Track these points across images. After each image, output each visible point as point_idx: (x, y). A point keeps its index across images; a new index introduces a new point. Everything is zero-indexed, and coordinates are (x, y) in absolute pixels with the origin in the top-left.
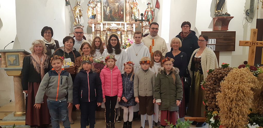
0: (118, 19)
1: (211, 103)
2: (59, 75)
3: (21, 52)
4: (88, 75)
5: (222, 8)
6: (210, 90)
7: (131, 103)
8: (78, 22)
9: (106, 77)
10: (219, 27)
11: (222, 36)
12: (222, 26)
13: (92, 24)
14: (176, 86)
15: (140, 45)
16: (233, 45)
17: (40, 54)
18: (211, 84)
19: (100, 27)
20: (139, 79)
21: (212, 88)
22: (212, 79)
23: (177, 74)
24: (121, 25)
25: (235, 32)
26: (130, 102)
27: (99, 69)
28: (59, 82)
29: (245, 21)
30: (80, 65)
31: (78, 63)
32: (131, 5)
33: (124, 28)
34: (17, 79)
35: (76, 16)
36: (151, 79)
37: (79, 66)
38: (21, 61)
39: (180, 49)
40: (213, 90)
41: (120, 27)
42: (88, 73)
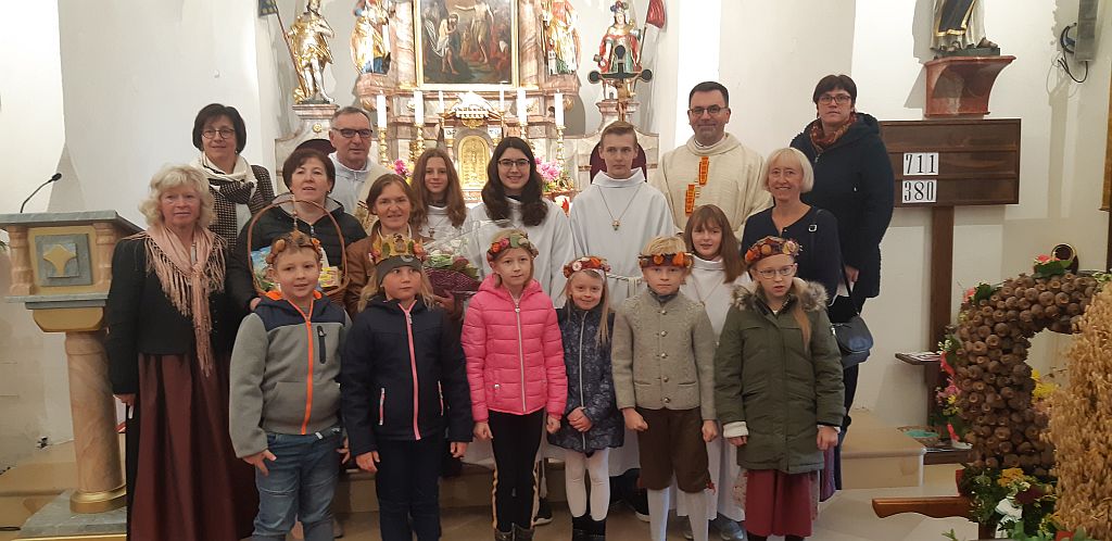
0: (489, 72)
1: (993, 432)
2: (308, 318)
3: (103, 225)
4: (409, 321)
5: (964, 22)
6: (987, 375)
7: (606, 437)
8: (311, 89)
9: (492, 330)
10: (952, 100)
11: (965, 141)
12: (965, 96)
13: (375, 96)
14: (814, 364)
15: (631, 182)
16: (1007, 178)
17: (189, 230)
18: (989, 349)
19: (413, 110)
20: (636, 335)
21: (993, 368)
22: (992, 328)
23: (817, 308)
24: (505, 99)
25: (1017, 123)
26: (603, 432)
27: (448, 293)
28: (314, 354)
29: (1056, 74)
30: (367, 279)
31: (354, 268)
32: (545, 13)
33: (514, 111)
34: (82, 344)
35: (304, 63)
36: (688, 334)
37: (361, 283)
38: (103, 265)
39: (804, 198)
40: (998, 375)
41: (500, 106)
42: (408, 313)
